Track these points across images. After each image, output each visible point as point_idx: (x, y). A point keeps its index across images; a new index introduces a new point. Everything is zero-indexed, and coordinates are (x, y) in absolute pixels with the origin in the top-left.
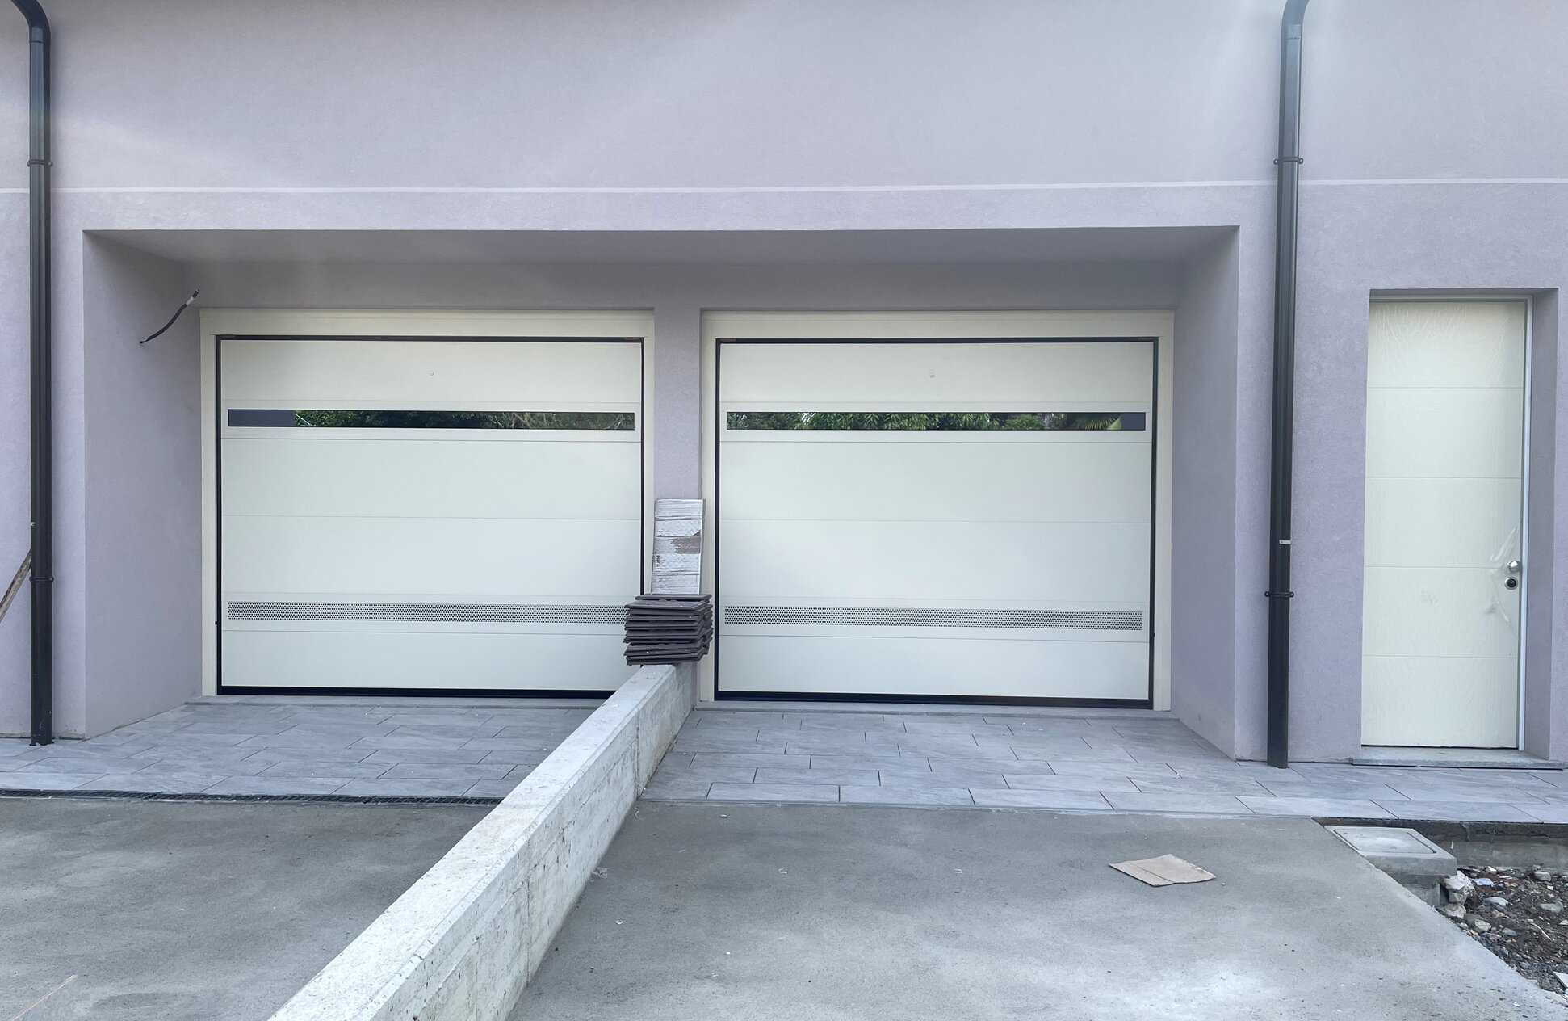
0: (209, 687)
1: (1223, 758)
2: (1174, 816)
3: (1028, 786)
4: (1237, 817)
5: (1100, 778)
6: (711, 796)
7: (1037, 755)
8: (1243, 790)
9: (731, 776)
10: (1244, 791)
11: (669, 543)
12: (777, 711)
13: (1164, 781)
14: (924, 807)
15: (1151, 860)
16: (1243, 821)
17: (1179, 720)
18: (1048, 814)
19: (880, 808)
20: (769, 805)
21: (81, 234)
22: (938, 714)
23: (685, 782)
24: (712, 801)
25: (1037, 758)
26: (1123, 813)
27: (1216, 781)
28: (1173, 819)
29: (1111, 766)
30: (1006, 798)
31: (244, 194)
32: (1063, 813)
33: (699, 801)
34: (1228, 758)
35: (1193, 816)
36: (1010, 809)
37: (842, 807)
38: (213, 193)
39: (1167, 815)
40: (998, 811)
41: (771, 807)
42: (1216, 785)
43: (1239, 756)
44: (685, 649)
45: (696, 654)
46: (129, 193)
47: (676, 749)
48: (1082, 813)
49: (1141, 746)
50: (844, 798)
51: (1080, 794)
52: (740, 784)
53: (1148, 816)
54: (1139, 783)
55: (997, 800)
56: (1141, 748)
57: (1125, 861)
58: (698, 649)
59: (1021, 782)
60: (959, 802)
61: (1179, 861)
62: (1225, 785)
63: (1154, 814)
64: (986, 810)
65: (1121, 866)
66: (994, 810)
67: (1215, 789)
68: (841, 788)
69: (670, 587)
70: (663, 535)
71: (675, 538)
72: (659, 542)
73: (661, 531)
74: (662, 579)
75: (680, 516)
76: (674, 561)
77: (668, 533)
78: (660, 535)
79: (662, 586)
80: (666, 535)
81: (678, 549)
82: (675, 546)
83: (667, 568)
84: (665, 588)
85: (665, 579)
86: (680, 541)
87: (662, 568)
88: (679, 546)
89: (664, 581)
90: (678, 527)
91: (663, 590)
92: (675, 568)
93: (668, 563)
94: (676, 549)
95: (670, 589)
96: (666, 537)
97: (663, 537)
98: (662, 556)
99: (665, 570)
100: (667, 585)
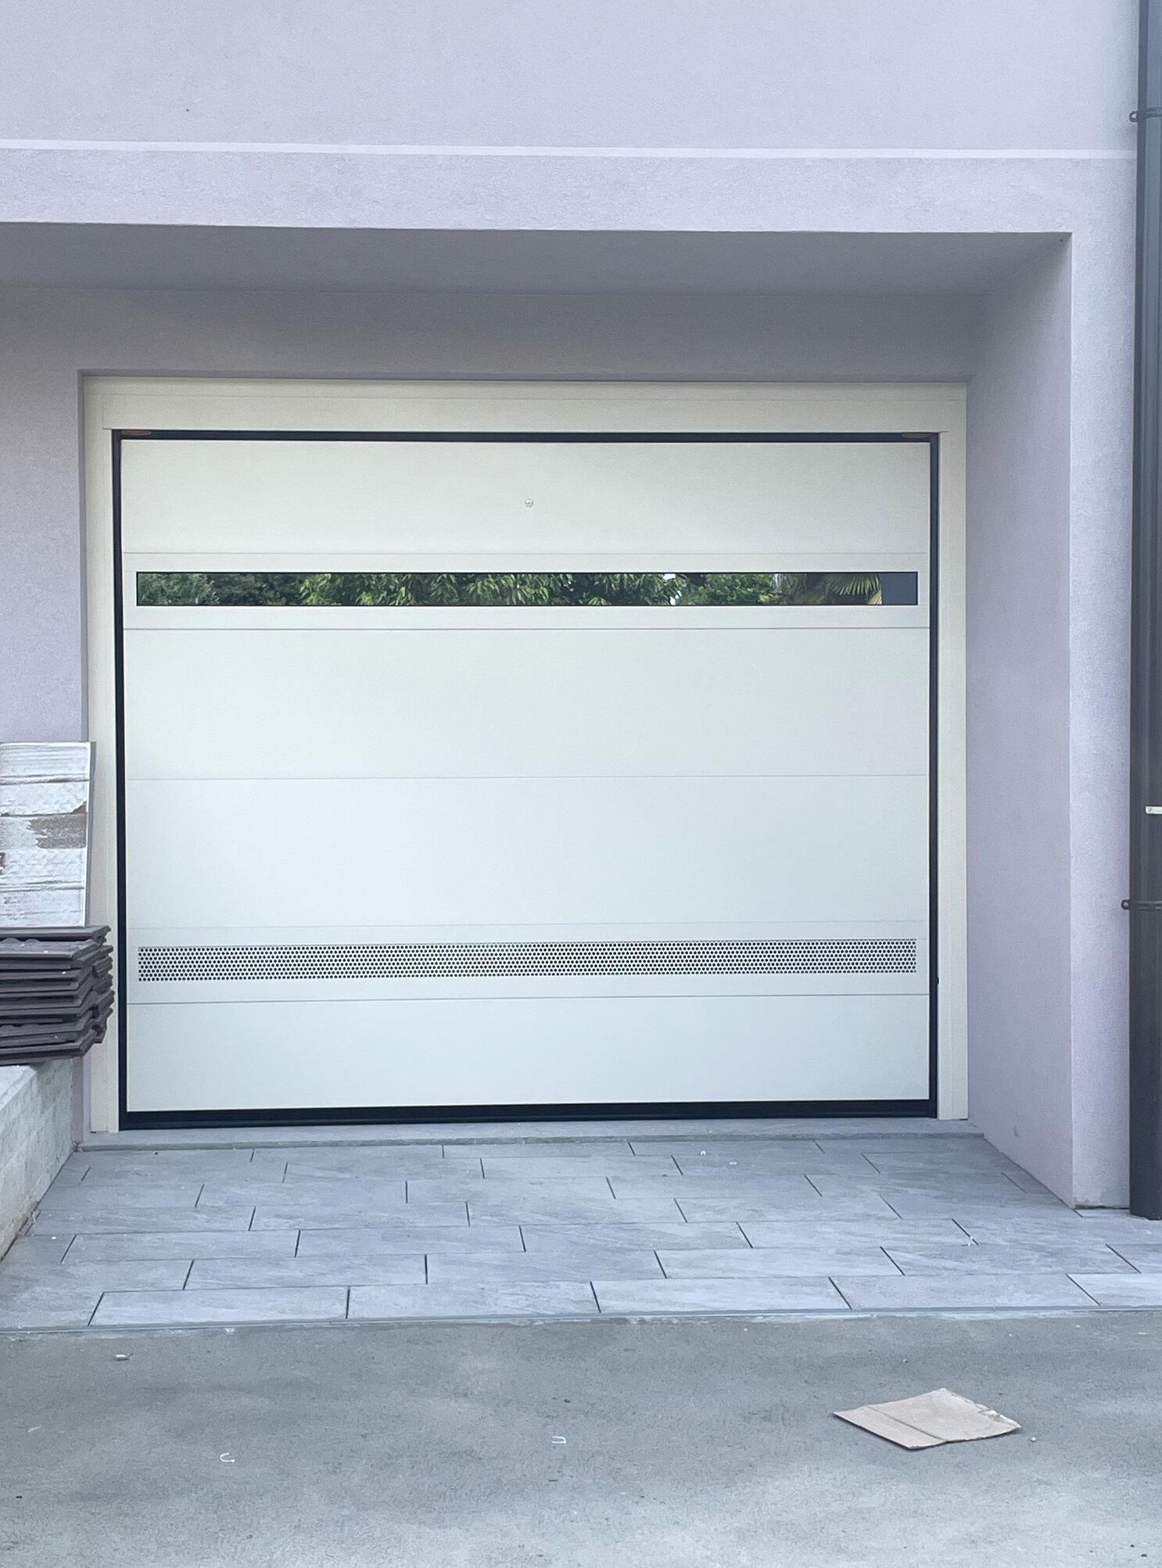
1: (1053, 1204)
2: (958, 1316)
3: (699, 1272)
4: (1067, 1312)
5: (831, 1251)
6: (99, 1320)
7: (721, 1212)
8: (1084, 1262)
9: (140, 1278)
10: (1086, 1265)
11: (23, 828)
12: (241, 1147)
13: (943, 1252)
14: (505, 1321)
15: (910, 1401)
16: (1079, 1321)
17: (981, 1136)
18: (731, 1324)
19: (424, 1326)
20: (210, 1331)
22: (546, 1141)
23: (48, 1293)
24: (102, 1328)
25: (720, 1218)
26: (868, 1315)
27: (1039, 1249)
28: (958, 1322)
29: (854, 1227)
30: (659, 1296)
32: (759, 1319)
33: (74, 1330)
34: (1062, 1203)
35: (991, 1316)
36: (664, 1317)
37: (352, 1329)
39: (946, 1315)
40: (642, 1322)
41: (214, 1334)
42: (1037, 1256)
43: (1081, 1201)
44: (55, 1033)
45: (77, 1044)
47: (37, 1228)
48: (794, 1318)
49: (913, 1187)
50: (357, 1311)
51: (793, 1282)
52: (160, 1292)
53: (912, 1319)
54: (901, 1257)
55: (641, 1300)
56: (910, 1190)
57: (863, 1404)
58: (80, 1033)
59: (688, 1264)
60: (572, 1308)
61: (959, 1400)
62: (1052, 1255)
63: (923, 1314)
64: (620, 1320)
65: (853, 1415)
66: (634, 1320)
67: (1033, 1262)
68: (352, 1292)
69: (26, 913)
70: (11, 813)
71: (36, 818)
72: (5, 827)
73: (9, 805)
74: (9, 898)
75: (46, 776)
76: (33, 865)
77: (21, 810)
78: (6, 811)
79: (11, 912)
80: (17, 814)
81: (42, 839)
82: (36, 833)
83: (21, 878)
84: (16, 917)
85: (15, 897)
86: (46, 825)
87: (11, 877)
88: (45, 835)
89: (14, 902)
90: (42, 798)
91: (13, 921)
92: (34, 877)
93: (23, 866)
94: (37, 839)
95: (25, 918)
96: (17, 816)
97: (13, 816)
98: (10, 853)
99: (16, 881)
100: (21, 910)
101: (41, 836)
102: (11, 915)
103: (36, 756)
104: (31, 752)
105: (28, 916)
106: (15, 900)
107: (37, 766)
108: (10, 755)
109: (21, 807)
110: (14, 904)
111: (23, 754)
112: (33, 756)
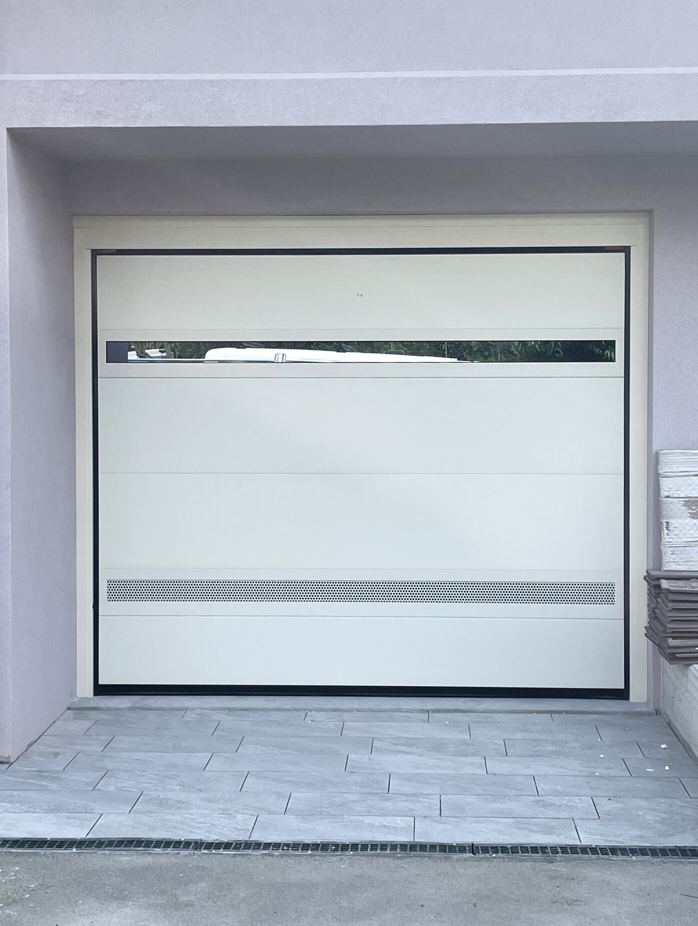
0: (85, 688)
11: (679, 506)
21: (5, 132)
31: (213, 81)
38: (173, 81)
46: (65, 81)
69: (686, 561)
70: (671, 496)
71: (687, 499)
72: (667, 505)
73: (669, 491)
74: (674, 551)
75: (692, 472)
76: (688, 530)
77: (677, 494)
78: (668, 495)
79: (676, 561)
80: (675, 496)
81: (693, 513)
82: (688, 509)
83: (680, 538)
84: (679, 564)
85: (678, 551)
86: (694, 504)
87: (674, 538)
88: (695, 510)
89: (678, 554)
90: (691, 486)
91: (678, 566)
92: (690, 538)
93: (681, 531)
94: (689, 513)
95: (686, 564)
96: (674, 498)
97: (672, 498)
98: (673, 522)
99: (678, 540)
100: (682, 559)
101: (691, 511)
102: (676, 562)
103: (684, 459)
104: (681, 456)
105: (687, 563)
106: (678, 552)
107: (686, 465)
108: (667, 458)
109: (677, 492)
110: (677, 555)
111: (676, 458)
112: (682, 459)
